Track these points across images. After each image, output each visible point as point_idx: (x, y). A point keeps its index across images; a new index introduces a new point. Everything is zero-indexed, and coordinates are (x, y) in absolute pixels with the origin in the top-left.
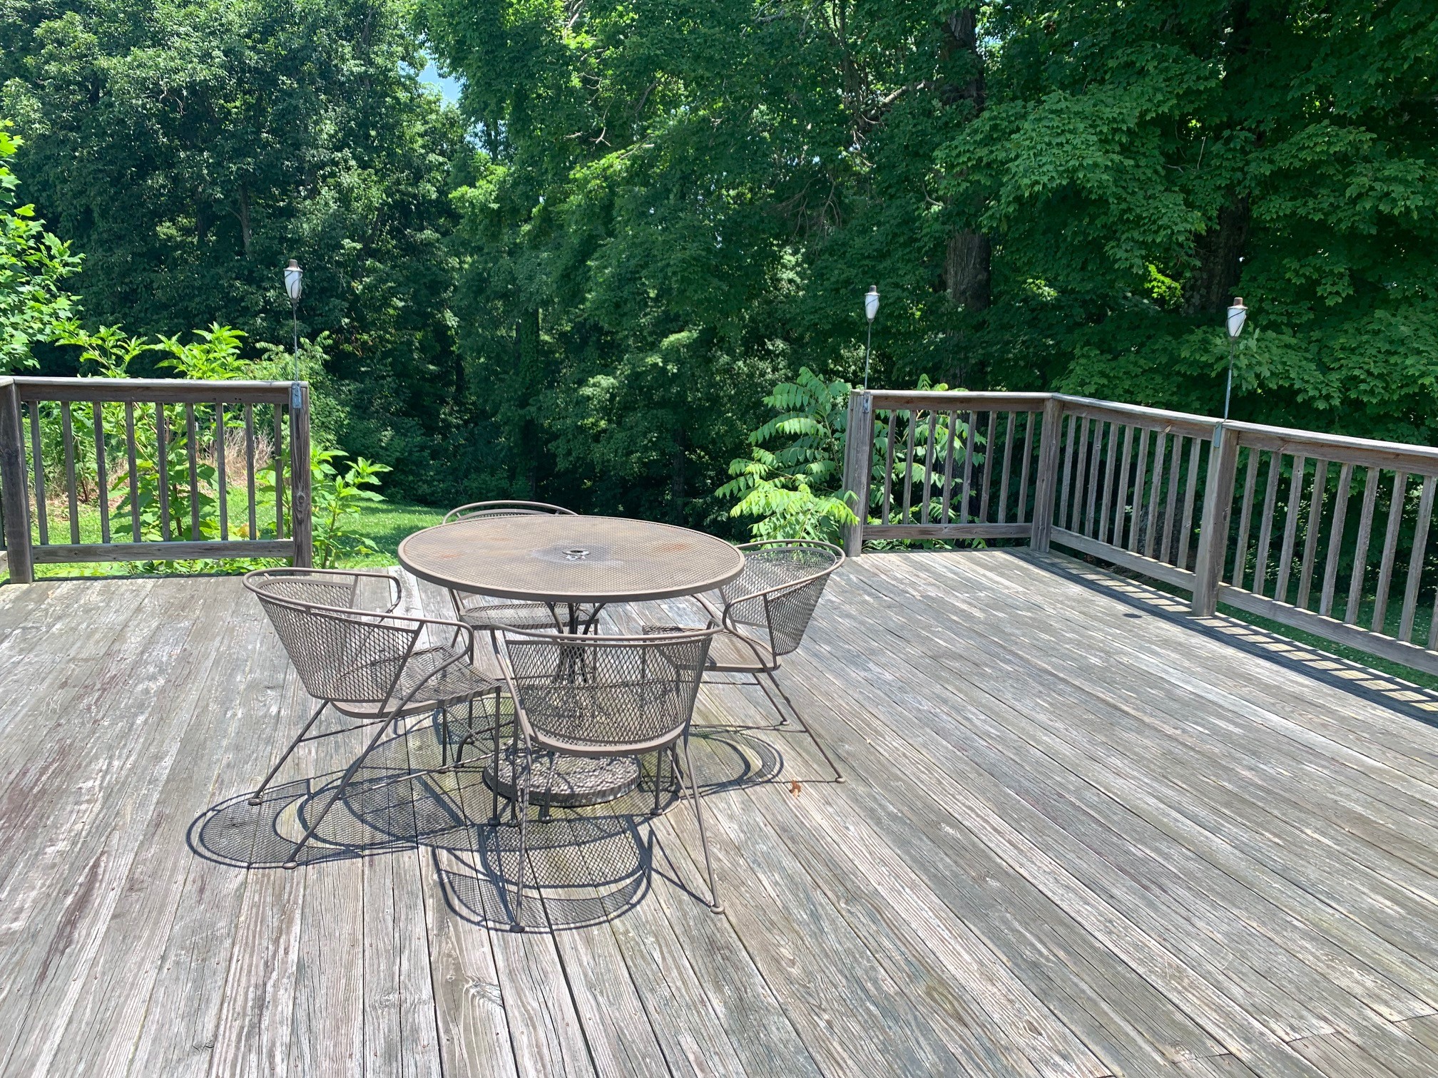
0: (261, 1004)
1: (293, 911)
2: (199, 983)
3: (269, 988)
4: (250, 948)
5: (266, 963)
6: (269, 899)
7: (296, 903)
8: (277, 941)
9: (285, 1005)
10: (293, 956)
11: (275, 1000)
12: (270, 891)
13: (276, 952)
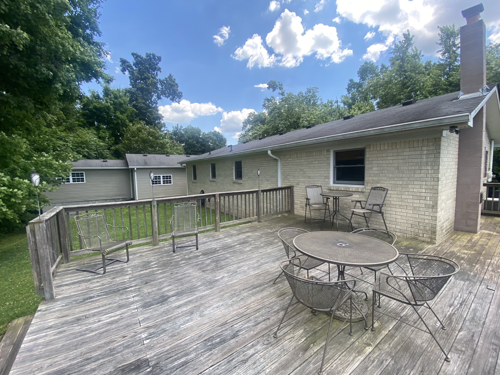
0: (461, 304)
1: (448, 317)
2: (475, 315)
3: (458, 306)
4: (461, 316)
5: (458, 310)
6: (453, 323)
7: (446, 319)
8: (454, 313)
9: (456, 302)
10: (451, 309)
11: (458, 304)
12: (452, 325)
13: (455, 311)
